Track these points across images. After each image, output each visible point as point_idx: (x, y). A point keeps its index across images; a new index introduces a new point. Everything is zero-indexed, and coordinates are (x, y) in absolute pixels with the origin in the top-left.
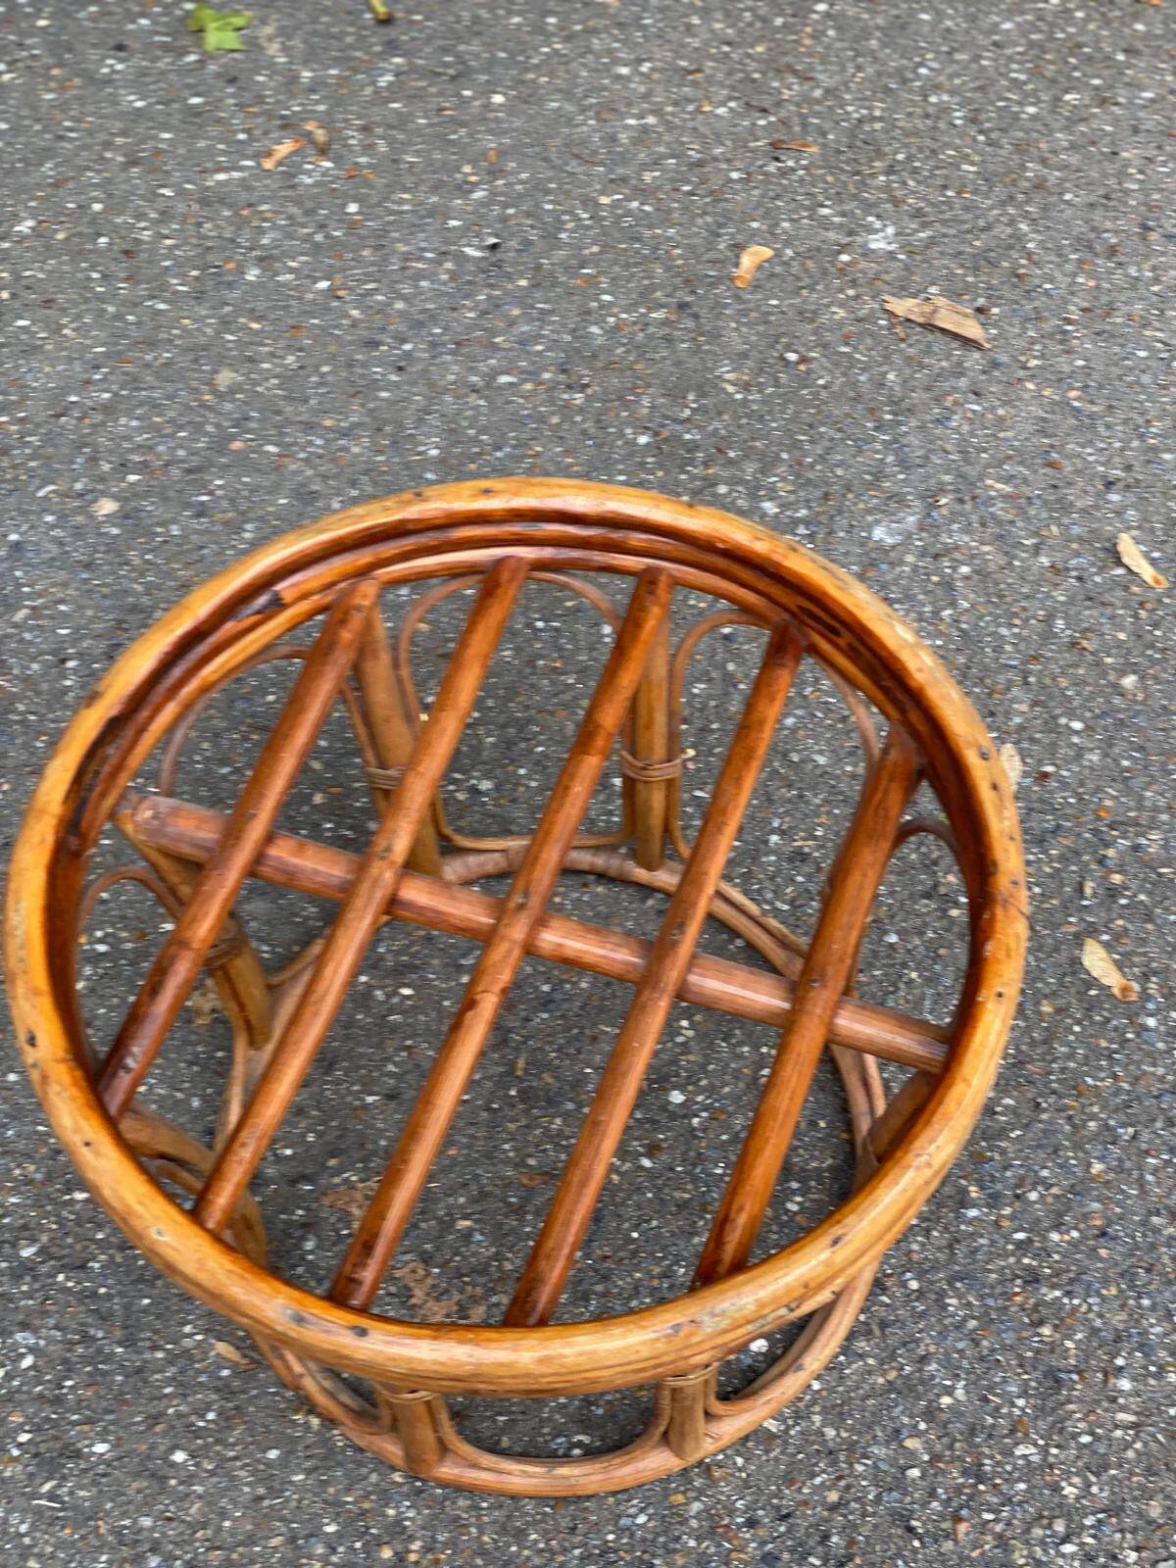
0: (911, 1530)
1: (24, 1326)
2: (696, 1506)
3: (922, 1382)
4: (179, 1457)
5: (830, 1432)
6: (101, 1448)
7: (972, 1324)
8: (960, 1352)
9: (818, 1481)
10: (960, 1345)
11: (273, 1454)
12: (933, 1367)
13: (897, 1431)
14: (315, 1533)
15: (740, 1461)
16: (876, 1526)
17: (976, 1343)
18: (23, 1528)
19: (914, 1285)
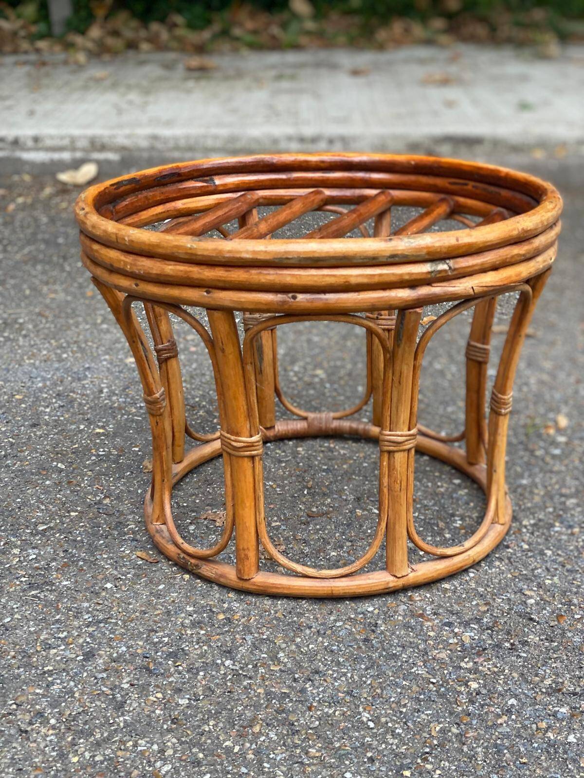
0: (531, 619)
1: (34, 548)
2: (403, 607)
3: (535, 576)
4: (109, 585)
5: (481, 589)
6: (65, 583)
7: (561, 559)
8: (556, 569)
9: (474, 603)
10: (555, 567)
11: (161, 587)
12: (539, 571)
13: (521, 590)
14: (182, 610)
15: (428, 595)
16: (510, 617)
17: (563, 566)
18: (15, 606)
19: (526, 547)
